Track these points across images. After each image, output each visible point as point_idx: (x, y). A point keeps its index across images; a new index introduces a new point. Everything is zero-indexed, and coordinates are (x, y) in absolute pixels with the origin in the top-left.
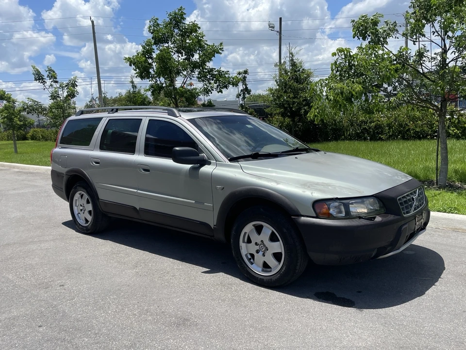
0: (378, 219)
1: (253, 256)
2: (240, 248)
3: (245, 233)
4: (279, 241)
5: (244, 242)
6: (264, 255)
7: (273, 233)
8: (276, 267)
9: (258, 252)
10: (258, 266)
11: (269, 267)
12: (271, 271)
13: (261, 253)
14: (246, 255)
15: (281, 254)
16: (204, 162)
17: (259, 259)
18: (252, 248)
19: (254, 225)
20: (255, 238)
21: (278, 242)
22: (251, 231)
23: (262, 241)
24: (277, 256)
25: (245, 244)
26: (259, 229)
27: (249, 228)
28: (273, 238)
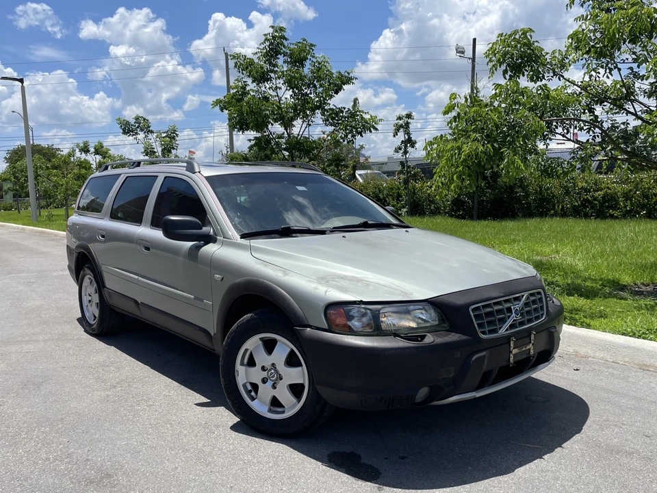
0: (429, 339)
1: (255, 387)
2: (236, 374)
3: (246, 350)
4: (301, 365)
5: (242, 364)
6: (274, 387)
7: (292, 353)
8: (292, 406)
9: (264, 381)
10: (263, 402)
11: (281, 406)
12: (283, 412)
13: (270, 383)
14: (244, 386)
15: (302, 386)
16: (209, 239)
17: (266, 392)
18: (256, 375)
19: (261, 339)
20: (262, 358)
21: (300, 368)
22: (256, 347)
23: (273, 364)
24: (296, 390)
25: (244, 367)
26: (269, 346)
27: (253, 344)
28: (292, 361)
